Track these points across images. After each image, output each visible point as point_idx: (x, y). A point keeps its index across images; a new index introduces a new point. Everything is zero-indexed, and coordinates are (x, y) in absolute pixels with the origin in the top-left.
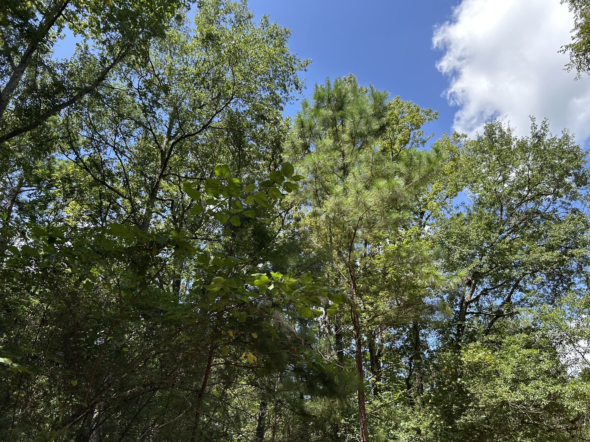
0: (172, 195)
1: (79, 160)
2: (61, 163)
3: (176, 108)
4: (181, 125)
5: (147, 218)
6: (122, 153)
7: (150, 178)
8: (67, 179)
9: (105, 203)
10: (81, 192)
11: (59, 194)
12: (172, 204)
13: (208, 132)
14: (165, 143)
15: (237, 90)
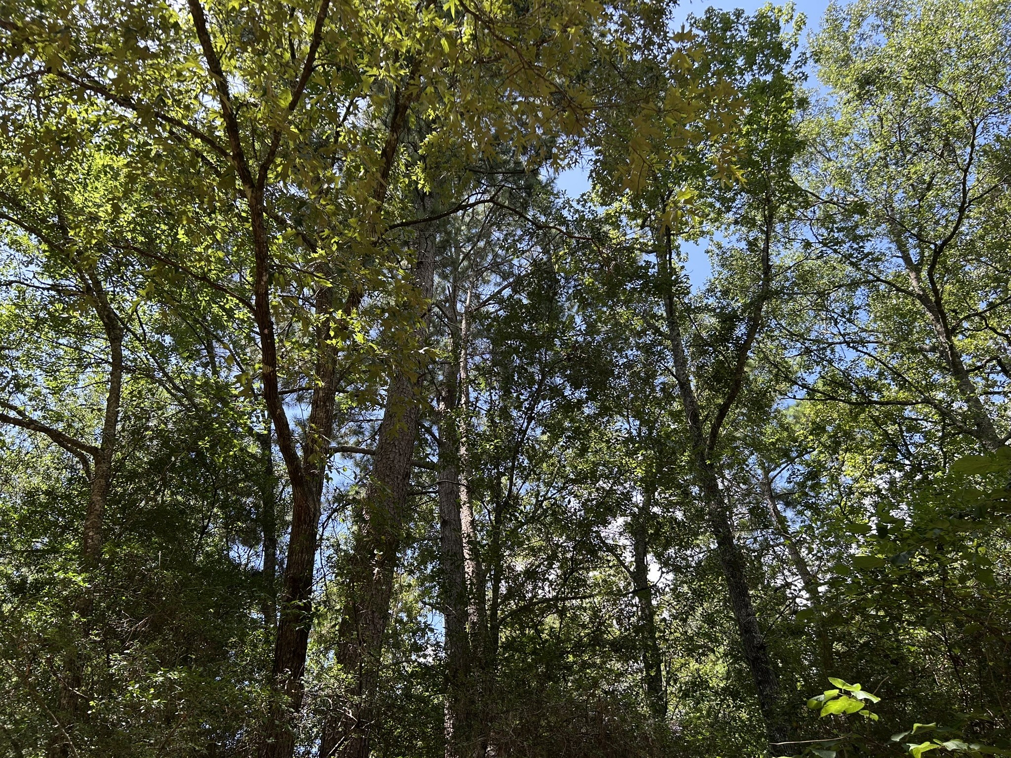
0: (988, 351)
1: (812, 392)
2: (791, 412)
3: (892, 220)
4: (918, 237)
5: (978, 414)
6: (863, 342)
7: (933, 349)
8: (818, 429)
9: (891, 429)
10: (849, 435)
11: (822, 455)
12: (1000, 363)
13: (974, 212)
14: (914, 283)
15: (973, 110)
